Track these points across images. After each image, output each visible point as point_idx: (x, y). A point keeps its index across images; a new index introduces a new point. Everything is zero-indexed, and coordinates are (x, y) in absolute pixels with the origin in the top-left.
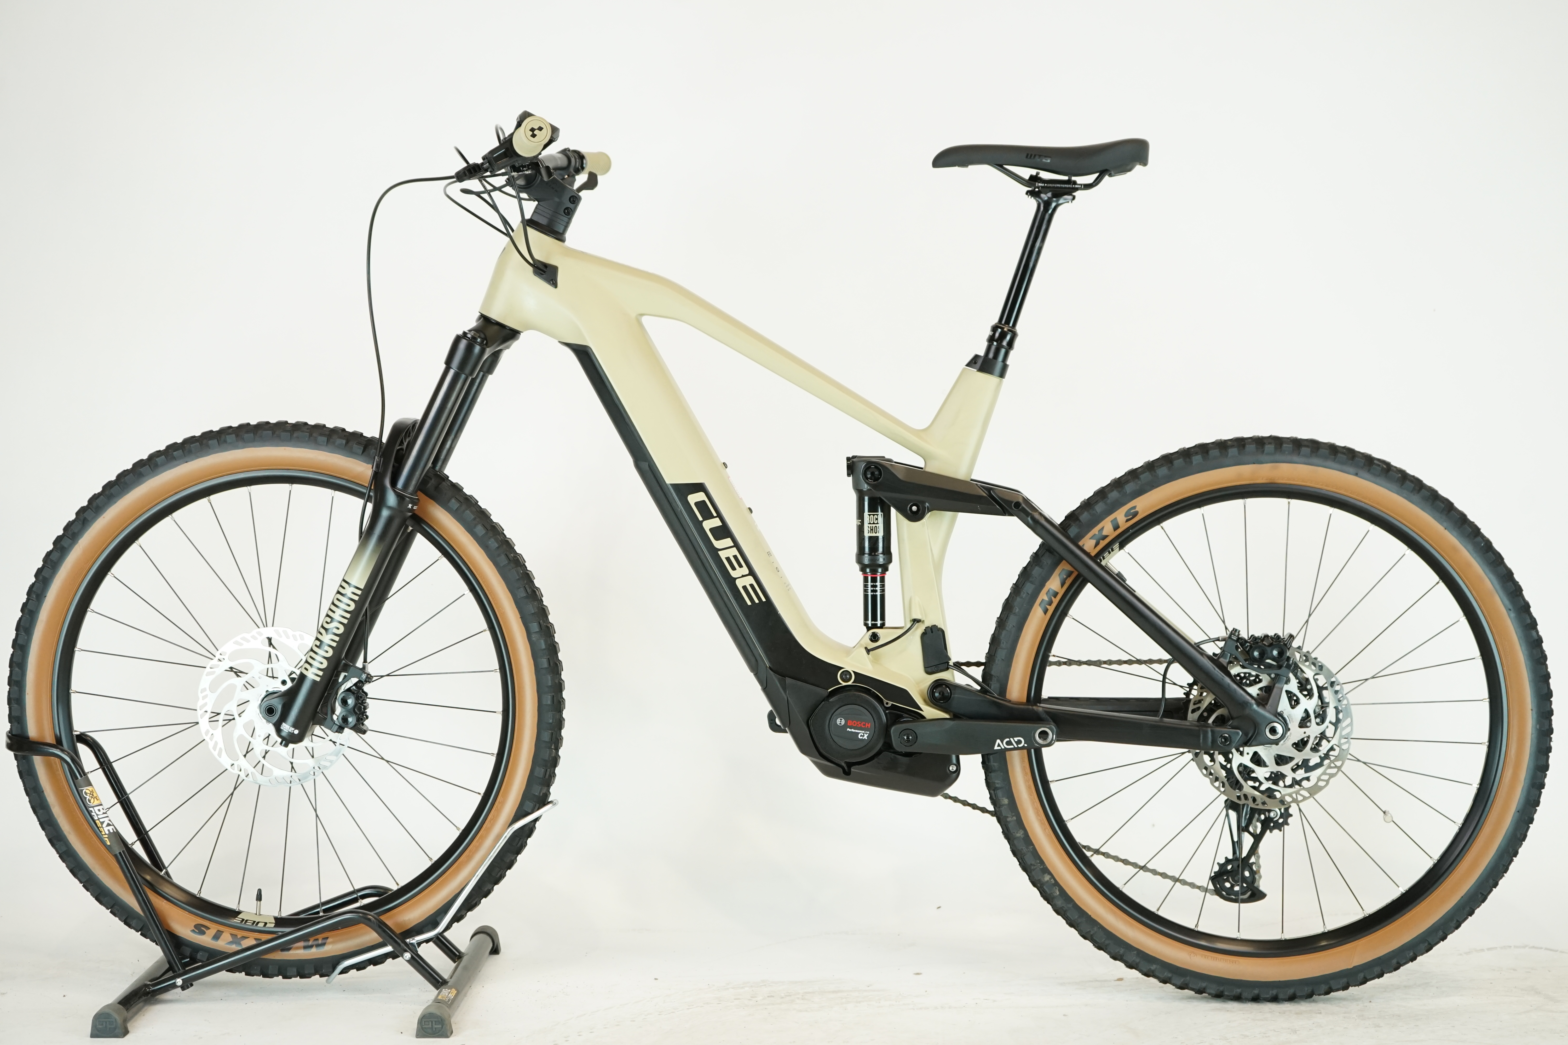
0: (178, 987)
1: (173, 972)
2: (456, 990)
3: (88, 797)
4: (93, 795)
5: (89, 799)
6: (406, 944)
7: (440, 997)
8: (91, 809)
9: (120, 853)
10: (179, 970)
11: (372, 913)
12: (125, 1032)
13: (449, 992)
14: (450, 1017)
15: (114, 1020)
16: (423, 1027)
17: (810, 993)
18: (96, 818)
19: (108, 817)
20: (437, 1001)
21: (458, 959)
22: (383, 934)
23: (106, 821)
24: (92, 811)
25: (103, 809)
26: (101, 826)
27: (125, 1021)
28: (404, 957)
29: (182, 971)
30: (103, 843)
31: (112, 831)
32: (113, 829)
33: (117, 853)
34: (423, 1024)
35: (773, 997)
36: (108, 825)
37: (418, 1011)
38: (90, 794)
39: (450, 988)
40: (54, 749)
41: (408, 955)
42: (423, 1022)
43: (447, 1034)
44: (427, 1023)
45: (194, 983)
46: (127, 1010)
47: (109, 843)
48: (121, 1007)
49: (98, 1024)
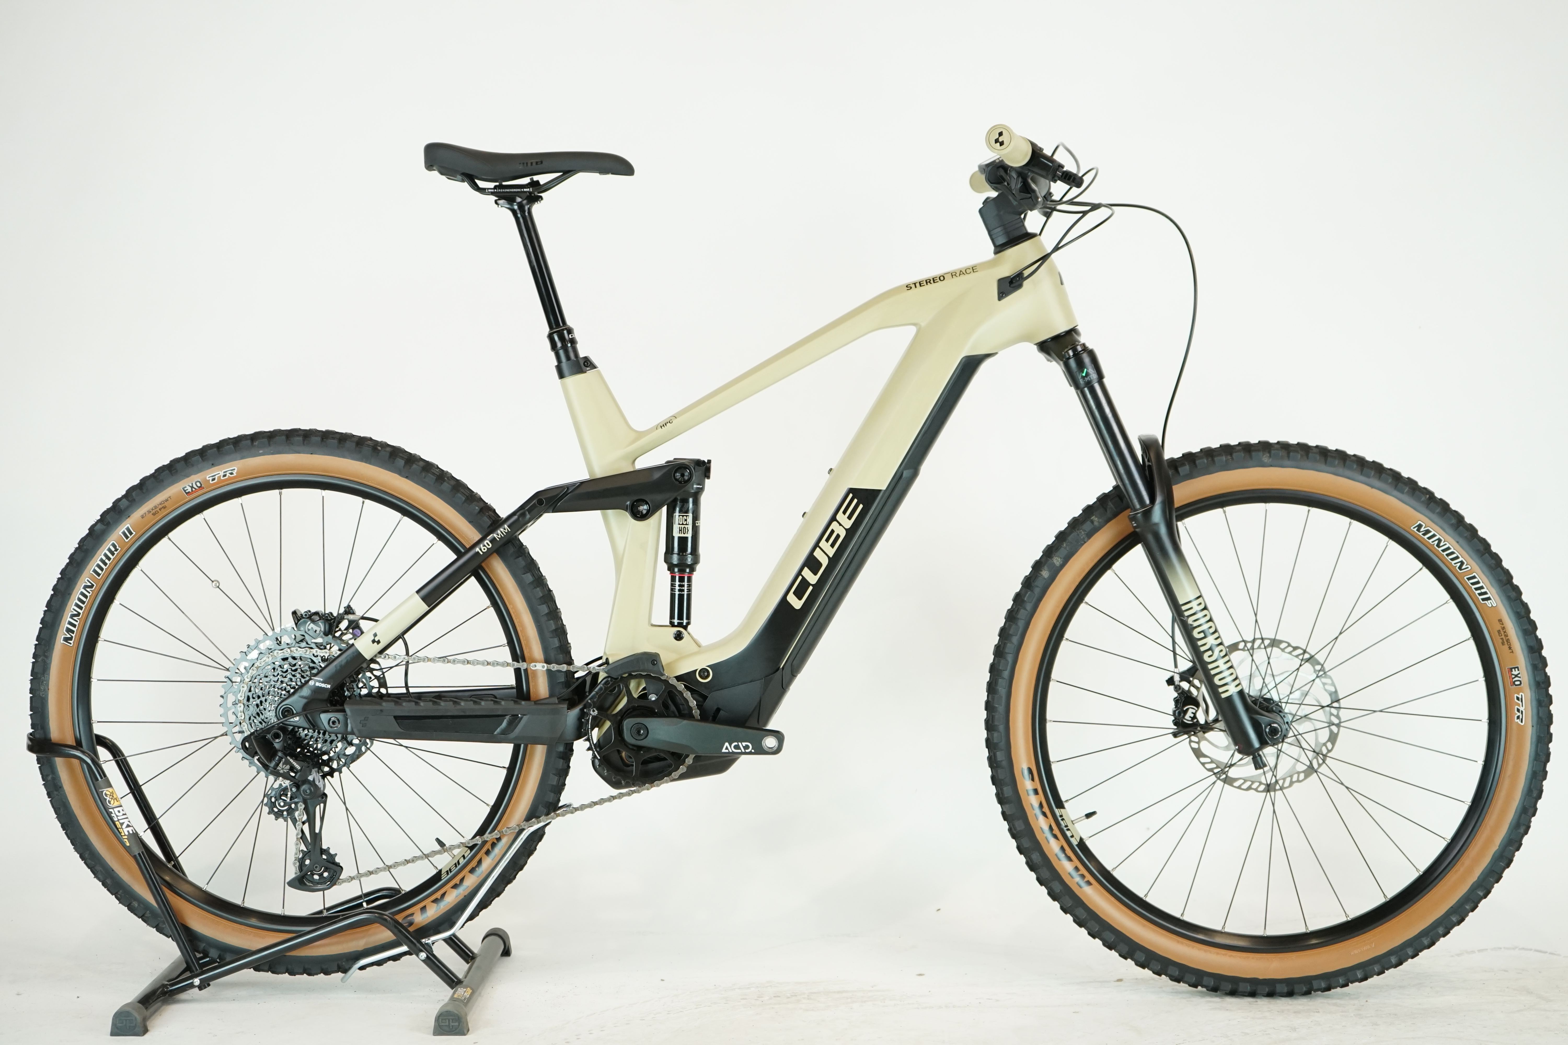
0: (195, 987)
1: (191, 972)
2: (471, 989)
3: (108, 799)
4: (113, 796)
5: (109, 801)
6: (421, 943)
7: (456, 996)
8: (110, 810)
9: (139, 854)
10: (197, 970)
11: (387, 913)
12: (145, 1031)
13: (465, 991)
14: (466, 1015)
15: (134, 1018)
16: (440, 1024)
17: (815, 993)
18: (116, 819)
19: (127, 818)
20: (452, 999)
21: (471, 960)
22: (399, 934)
23: (126, 822)
24: (111, 813)
25: (123, 810)
26: (120, 827)
27: (145, 1020)
28: (420, 957)
29: (199, 971)
30: (123, 844)
31: (131, 832)
32: (132, 830)
33: (137, 854)
34: (441, 1022)
35: (779, 997)
36: (128, 826)
37: (434, 1010)
38: (110, 795)
39: (466, 987)
40: (75, 751)
41: (423, 955)
42: (440, 1020)
43: (464, 1032)
44: (444, 1021)
45: (211, 983)
46: (146, 1008)
47: (128, 844)
48: (140, 1005)
49: (117, 1023)
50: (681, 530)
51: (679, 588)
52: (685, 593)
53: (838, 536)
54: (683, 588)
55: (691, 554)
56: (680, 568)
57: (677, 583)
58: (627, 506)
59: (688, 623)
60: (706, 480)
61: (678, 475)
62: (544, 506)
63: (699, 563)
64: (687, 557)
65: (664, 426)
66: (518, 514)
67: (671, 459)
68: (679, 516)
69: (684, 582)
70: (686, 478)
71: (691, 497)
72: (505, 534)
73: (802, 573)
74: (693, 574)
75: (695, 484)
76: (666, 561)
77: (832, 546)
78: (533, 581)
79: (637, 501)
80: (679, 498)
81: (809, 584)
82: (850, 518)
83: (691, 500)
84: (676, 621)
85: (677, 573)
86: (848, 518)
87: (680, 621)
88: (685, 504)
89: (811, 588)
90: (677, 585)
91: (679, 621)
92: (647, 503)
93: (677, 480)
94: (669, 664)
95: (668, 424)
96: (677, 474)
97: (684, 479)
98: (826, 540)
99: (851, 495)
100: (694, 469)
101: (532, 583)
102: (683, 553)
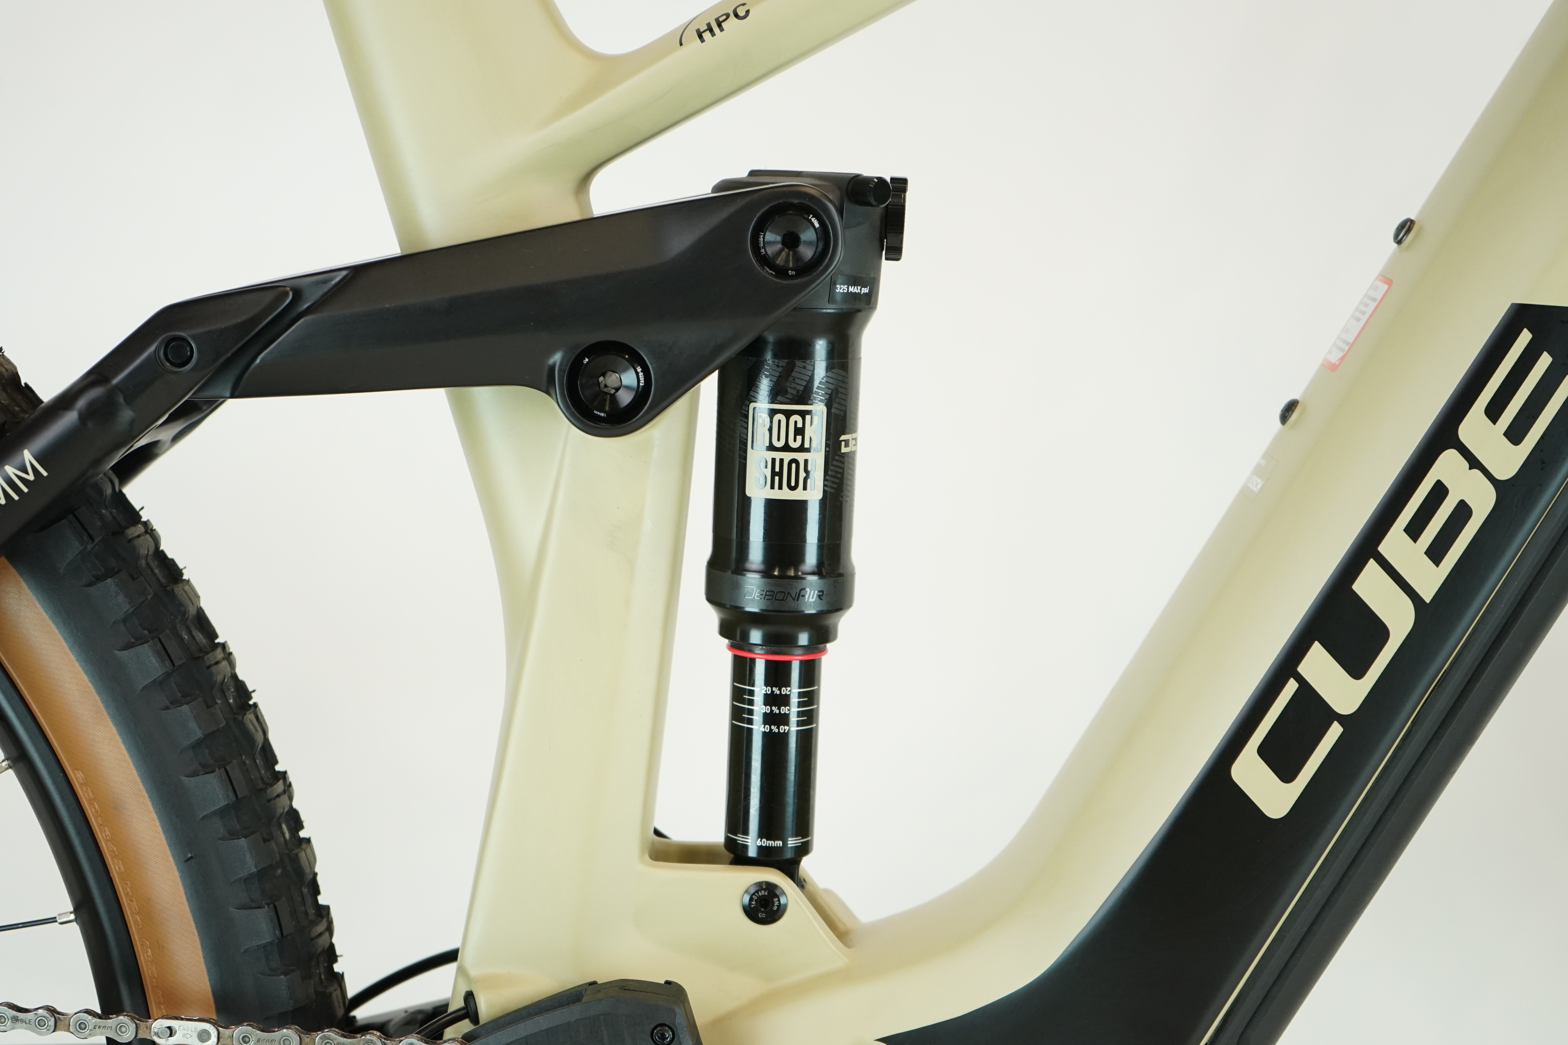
50: (780, 474)
51: (767, 709)
52: (793, 728)
53: (1463, 512)
54: (784, 710)
55: (819, 571)
56: (773, 629)
57: (760, 690)
58: (552, 368)
59: (804, 849)
60: (887, 266)
61: (772, 239)
62: (192, 369)
63: (849, 605)
64: (800, 584)
65: (710, 30)
66: (81, 403)
67: (741, 173)
68: (773, 413)
69: (788, 684)
70: (807, 253)
71: (820, 335)
72: (26, 490)
73: (1302, 669)
74: (823, 651)
75: (840, 279)
76: (714, 595)
77: (1436, 553)
78: (167, 675)
79: (591, 350)
80: (771, 338)
81: (1328, 715)
82: (1515, 434)
83: (820, 347)
84: (753, 842)
85: (758, 650)
86: (1507, 434)
87: (771, 843)
88: (799, 363)
89: (1335, 731)
90: (758, 698)
91: (765, 843)
92: (636, 360)
93: (765, 260)
94: (722, 1022)
95: (731, 24)
96: (770, 236)
97: (798, 258)
98: (1407, 530)
99: (1525, 337)
100: (840, 212)
101: (160, 683)
102: (784, 569)
